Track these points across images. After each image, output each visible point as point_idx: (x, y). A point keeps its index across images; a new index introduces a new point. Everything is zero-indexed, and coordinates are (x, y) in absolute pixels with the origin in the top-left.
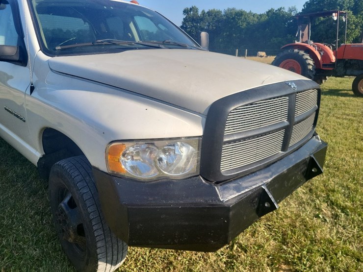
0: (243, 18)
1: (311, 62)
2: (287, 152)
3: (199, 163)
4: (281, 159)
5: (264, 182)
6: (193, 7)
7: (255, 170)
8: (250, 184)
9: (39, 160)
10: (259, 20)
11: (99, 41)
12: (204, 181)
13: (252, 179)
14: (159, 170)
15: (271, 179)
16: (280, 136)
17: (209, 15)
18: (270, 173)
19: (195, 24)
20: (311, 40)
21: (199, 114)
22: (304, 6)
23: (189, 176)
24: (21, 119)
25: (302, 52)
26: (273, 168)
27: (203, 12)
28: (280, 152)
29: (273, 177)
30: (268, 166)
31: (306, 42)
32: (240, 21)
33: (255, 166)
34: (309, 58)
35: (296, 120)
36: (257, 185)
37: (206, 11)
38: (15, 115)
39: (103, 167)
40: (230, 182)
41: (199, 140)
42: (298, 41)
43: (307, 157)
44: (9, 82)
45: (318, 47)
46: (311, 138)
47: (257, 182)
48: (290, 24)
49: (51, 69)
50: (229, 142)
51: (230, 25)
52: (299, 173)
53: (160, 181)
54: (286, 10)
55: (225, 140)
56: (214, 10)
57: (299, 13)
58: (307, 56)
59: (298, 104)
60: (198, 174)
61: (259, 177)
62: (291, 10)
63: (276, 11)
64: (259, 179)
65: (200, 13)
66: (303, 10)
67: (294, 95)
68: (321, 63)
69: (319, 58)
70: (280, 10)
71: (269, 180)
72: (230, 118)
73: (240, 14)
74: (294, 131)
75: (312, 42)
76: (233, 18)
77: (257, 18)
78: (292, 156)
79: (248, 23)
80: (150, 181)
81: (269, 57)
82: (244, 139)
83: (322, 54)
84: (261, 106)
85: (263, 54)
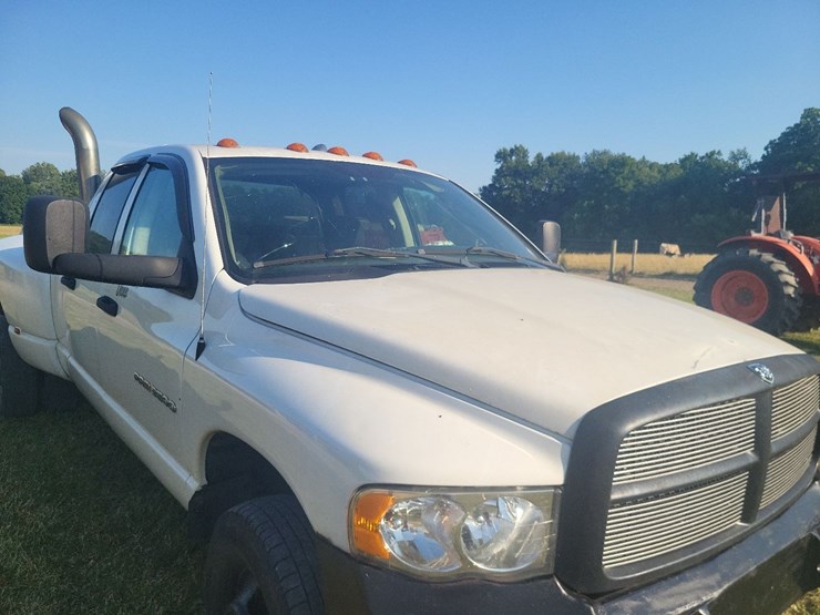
0: (626, 172)
1: (792, 280)
2: (755, 524)
3: (554, 546)
4: (741, 541)
5: (705, 599)
6: (516, 148)
7: (682, 568)
8: (671, 602)
9: (194, 496)
10: (664, 175)
11: (340, 251)
12: (564, 591)
13: (675, 589)
14: (463, 559)
15: (720, 591)
16: (738, 487)
17: (551, 165)
18: (717, 576)
19: (520, 181)
20: (788, 229)
21: (556, 434)
22: (766, 149)
23: (531, 576)
24: (168, 405)
25: (768, 257)
26: (723, 562)
27: (539, 156)
28: (739, 523)
29: (725, 587)
30: (711, 558)
31: (777, 234)
32: (619, 178)
33: (682, 559)
34: (785, 269)
35: (774, 449)
36: (688, 608)
37: (545, 156)
38: (155, 394)
39: (340, 539)
40: (623, 594)
41: (555, 495)
42: (759, 231)
43: (802, 535)
44: (155, 327)
45: (807, 245)
46: (810, 486)
47: (687, 598)
48: (735, 187)
49: (242, 310)
50: (622, 502)
51: (597, 186)
52: (786, 575)
53: (465, 582)
54: (725, 157)
55: (615, 496)
56: (563, 153)
57: (756, 163)
58: (780, 266)
59: (776, 413)
60: (551, 571)
61: (691, 585)
62: (735, 157)
63: (703, 158)
64: (691, 591)
65: (531, 159)
66: (764, 157)
67: (769, 394)
68: (816, 282)
69: (810, 270)
70: (710, 155)
71: (716, 594)
72: (625, 446)
73: (621, 162)
74: (770, 474)
75: (791, 235)
76: (605, 172)
77: (660, 171)
78: (767, 532)
79: (639, 183)
80: (443, 580)
81: (687, 256)
82: (656, 495)
83: (816, 261)
84: (693, 420)
85: (674, 248)
